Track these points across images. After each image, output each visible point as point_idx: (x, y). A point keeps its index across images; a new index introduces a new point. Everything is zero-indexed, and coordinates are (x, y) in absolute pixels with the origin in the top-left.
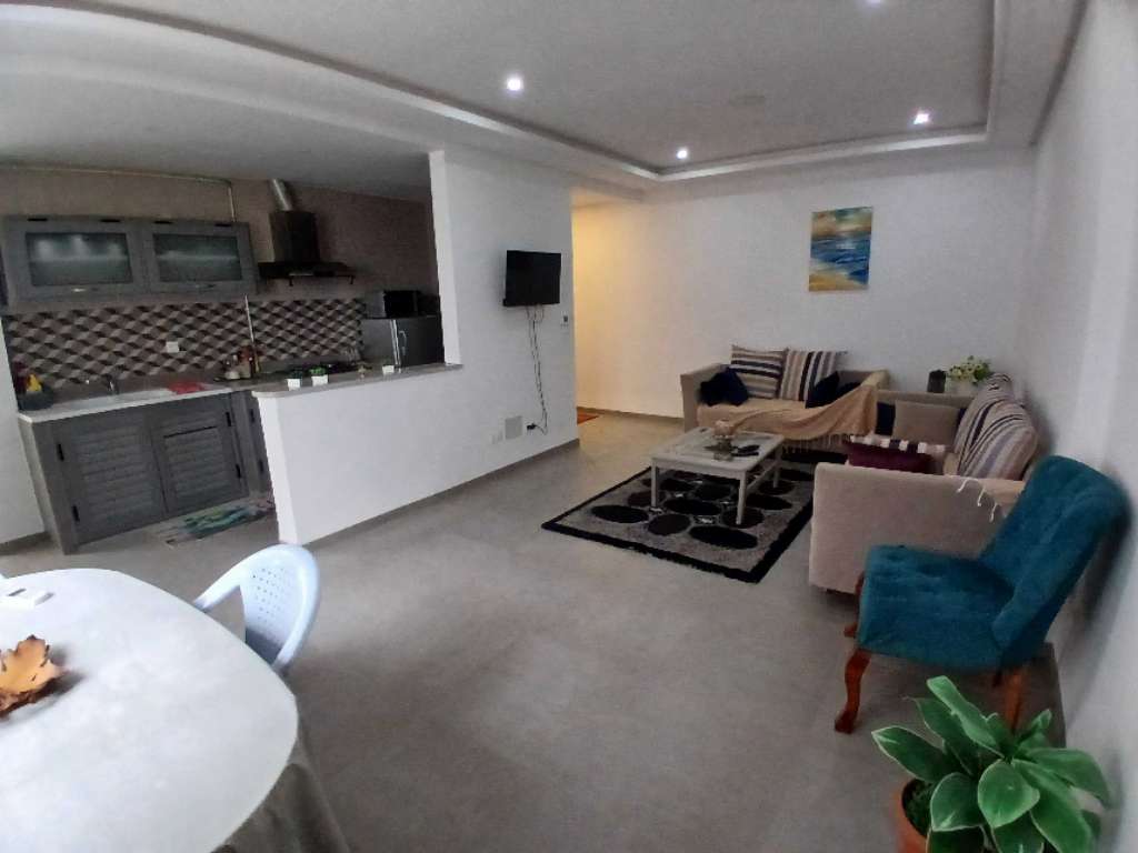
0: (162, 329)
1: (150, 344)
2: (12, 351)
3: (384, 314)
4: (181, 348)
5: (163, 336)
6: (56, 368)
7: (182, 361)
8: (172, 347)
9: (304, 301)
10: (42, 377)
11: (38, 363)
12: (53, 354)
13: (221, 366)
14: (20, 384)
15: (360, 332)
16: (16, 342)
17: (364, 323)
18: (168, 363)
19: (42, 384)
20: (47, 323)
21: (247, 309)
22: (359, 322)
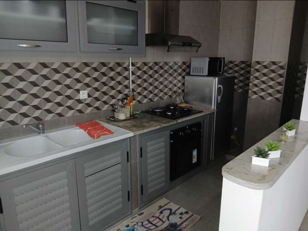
0: (78, 81)
1: (69, 92)
3: (206, 72)
4: (89, 96)
5: (78, 86)
7: (89, 105)
8: (83, 95)
9: (160, 63)
13: (111, 108)
15: (183, 84)
17: (187, 78)
18: (80, 106)
21: (131, 67)
22: (184, 77)
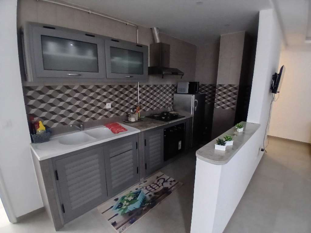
0: (105, 97)
1: (99, 104)
2: (28, 107)
3: (187, 91)
4: (112, 106)
5: (105, 100)
6: (54, 117)
7: (112, 112)
8: (108, 106)
9: (157, 85)
10: (46, 122)
11: (44, 114)
12: (53, 109)
14: (33, 128)
16: (31, 102)
18: (106, 113)
19: (45, 126)
20: (50, 92)
21: (138, 88)
22: (173, 95)
